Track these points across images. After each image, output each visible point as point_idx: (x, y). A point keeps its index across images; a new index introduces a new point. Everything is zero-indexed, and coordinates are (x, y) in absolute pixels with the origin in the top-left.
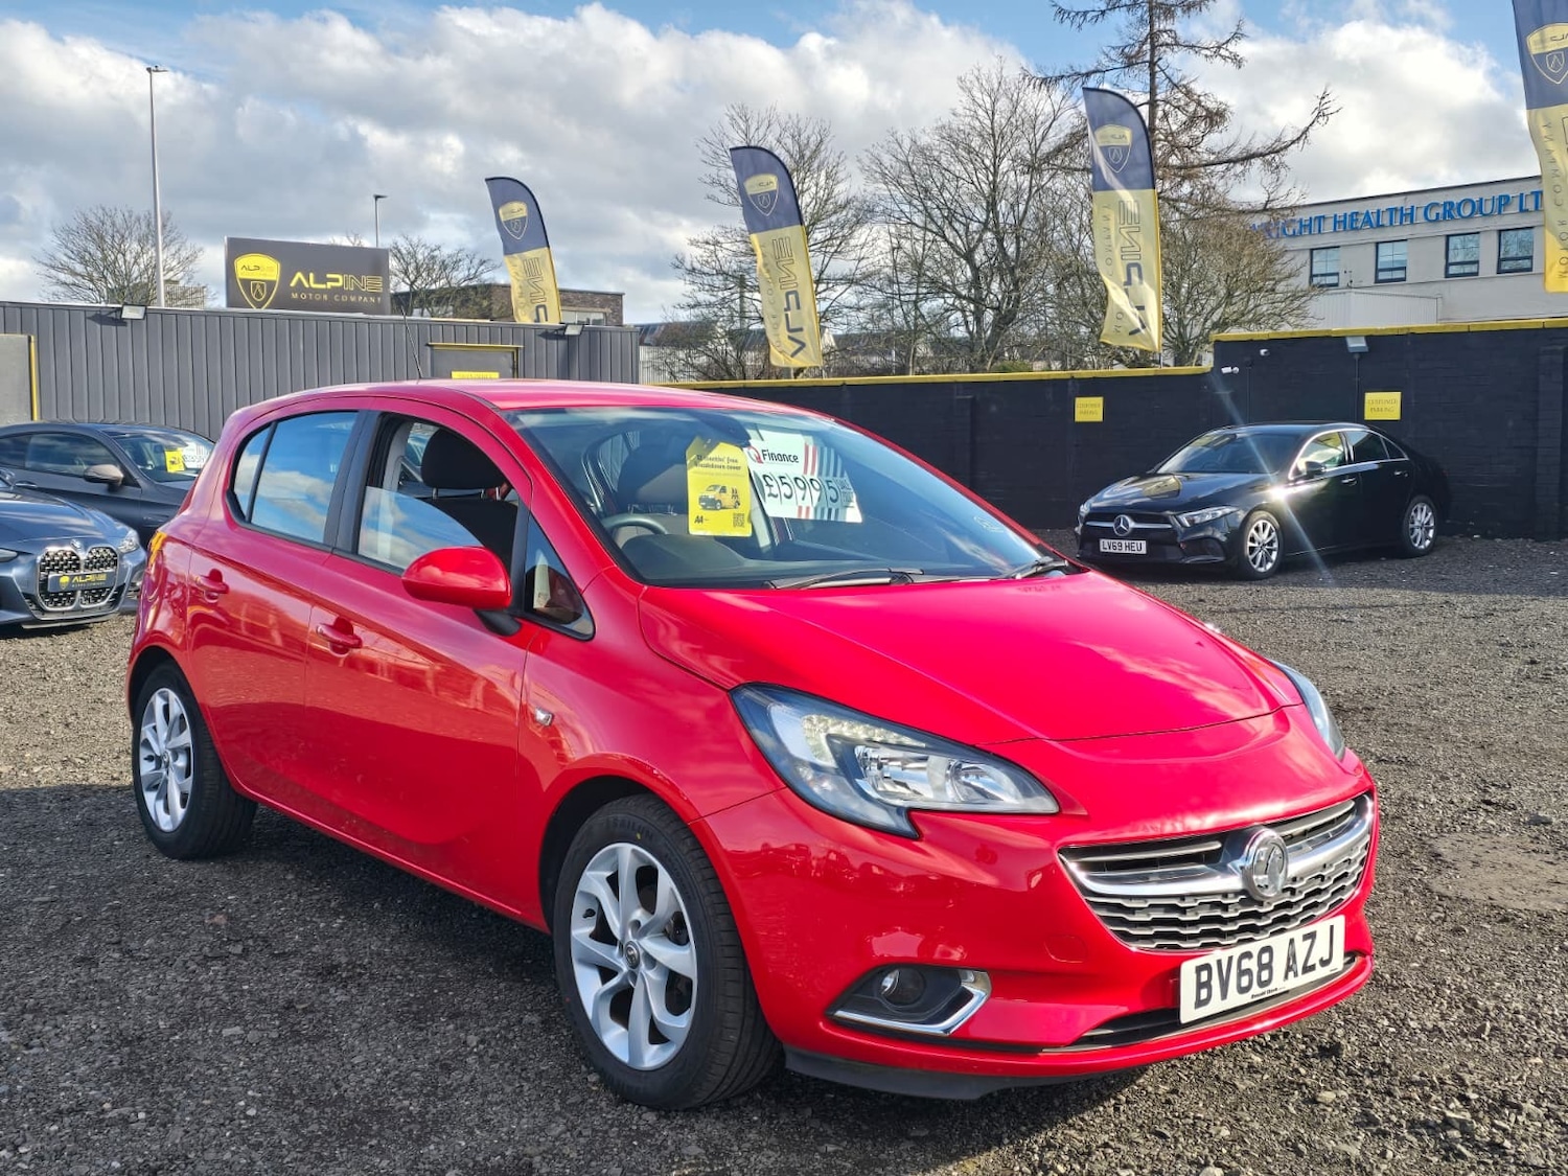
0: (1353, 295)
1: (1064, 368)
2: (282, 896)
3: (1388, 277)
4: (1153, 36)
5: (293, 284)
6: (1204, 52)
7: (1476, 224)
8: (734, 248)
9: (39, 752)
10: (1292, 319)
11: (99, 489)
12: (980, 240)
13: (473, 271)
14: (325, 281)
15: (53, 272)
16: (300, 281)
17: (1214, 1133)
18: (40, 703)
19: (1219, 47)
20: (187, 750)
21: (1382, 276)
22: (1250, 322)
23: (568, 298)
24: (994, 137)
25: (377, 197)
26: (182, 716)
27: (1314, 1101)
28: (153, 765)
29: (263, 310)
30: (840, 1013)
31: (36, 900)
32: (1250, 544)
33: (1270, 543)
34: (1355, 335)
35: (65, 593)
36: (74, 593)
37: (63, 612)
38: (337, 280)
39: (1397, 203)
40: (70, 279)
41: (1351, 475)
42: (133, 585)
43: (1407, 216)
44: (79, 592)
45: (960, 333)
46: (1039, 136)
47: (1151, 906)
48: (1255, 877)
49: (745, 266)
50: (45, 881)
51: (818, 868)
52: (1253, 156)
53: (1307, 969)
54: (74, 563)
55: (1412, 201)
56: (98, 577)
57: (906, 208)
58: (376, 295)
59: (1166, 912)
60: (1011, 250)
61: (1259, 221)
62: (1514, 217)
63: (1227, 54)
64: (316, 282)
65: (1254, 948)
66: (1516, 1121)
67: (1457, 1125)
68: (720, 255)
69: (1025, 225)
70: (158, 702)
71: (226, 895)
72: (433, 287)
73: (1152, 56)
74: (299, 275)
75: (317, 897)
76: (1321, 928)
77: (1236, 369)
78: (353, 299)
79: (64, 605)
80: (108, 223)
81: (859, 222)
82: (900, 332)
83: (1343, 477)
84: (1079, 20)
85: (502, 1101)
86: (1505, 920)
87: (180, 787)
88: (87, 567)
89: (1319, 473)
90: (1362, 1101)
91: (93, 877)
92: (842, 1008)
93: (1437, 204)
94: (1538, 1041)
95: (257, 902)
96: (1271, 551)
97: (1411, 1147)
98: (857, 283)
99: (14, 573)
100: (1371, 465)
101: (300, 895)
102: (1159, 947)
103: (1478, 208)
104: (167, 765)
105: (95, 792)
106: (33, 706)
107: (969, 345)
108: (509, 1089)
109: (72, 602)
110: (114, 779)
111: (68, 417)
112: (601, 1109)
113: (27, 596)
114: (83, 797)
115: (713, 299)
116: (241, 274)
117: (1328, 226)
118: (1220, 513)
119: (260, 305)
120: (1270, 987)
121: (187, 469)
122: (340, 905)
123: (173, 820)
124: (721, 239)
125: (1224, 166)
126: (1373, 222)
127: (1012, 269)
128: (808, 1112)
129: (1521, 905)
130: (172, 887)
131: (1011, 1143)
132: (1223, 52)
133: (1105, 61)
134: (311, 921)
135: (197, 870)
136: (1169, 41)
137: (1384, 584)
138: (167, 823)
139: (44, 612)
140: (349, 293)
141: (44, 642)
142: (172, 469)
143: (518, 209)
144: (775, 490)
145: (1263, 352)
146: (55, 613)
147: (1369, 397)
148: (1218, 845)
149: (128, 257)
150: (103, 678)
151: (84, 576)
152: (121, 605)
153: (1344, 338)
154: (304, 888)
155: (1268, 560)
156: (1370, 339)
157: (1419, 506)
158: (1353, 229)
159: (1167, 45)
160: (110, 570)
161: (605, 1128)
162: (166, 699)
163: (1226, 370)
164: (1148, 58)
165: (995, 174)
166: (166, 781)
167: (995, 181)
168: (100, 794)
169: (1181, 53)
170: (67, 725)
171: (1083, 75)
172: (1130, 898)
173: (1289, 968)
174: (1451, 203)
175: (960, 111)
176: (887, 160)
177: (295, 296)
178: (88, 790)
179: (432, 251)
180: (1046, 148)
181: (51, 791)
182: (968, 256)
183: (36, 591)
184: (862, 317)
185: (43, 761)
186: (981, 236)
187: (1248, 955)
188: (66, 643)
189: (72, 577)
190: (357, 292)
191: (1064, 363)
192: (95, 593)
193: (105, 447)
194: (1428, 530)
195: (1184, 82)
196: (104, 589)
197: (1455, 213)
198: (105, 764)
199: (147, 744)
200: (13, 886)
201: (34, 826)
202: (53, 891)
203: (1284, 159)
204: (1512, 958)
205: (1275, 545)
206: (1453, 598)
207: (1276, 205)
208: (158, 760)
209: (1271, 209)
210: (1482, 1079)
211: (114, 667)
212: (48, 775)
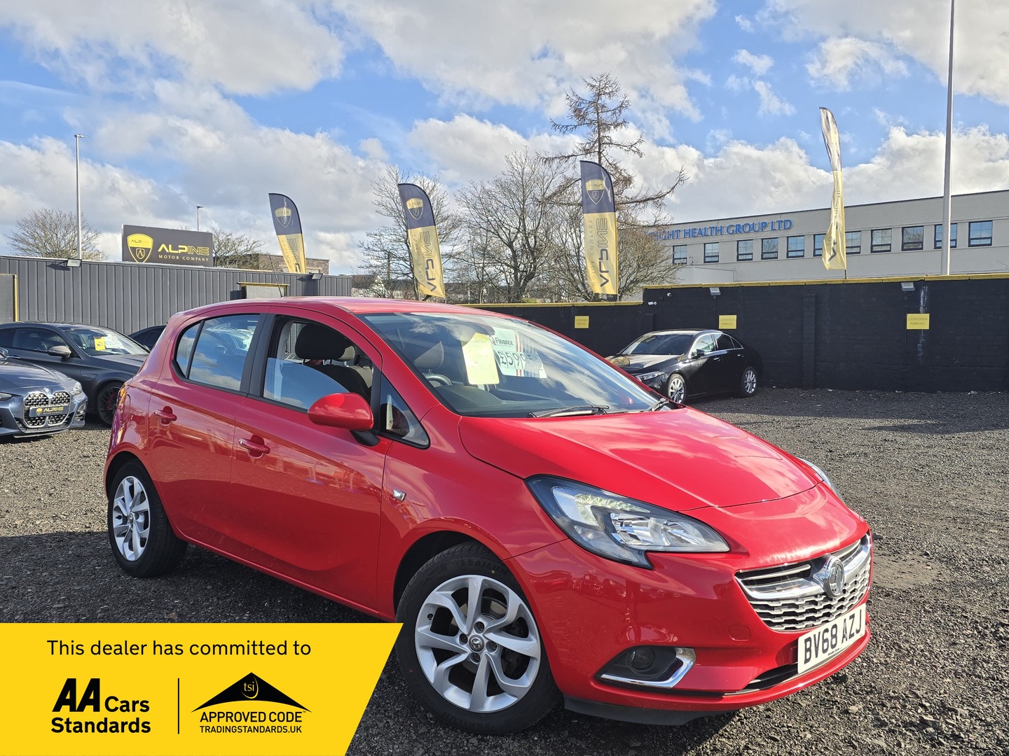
0: (694, 268)
1: (552, 302)
2: (208, 600)
3: (711, 260)
4: (599, 139)
5: (160, 250)
6: (624, 148)
7: (751, 236)
8: (390, 238)
9: (37, 512)
10: (668, 280)
11: (57, 360)
12: (516, 237)
13: (249, 247)
14: (178, 249)
15: (17, 243)
16: (163, 248)
17: (803, 736)
18: (31, 481)
19: (632, 146)
20: (145, 513)
21: (707, 259)
22: (648, 281)
23: (309, 262)
24: (523, 186)
25: (198, 207)
26: (142, 492)
27: (847, 712)
28: (121, 521)
29: (143, 263)
30: (604, 676)
31: (55, 606)
32: (671, 390)
33: (680, 390)
34: (714, 286)
35: (39, 417)
36: (44, 418)
37: (38, 428)
38: (184, 249)
39: (714, 225)
40: (25, 247)
41: (717, 356)
42: (78, 413)
43: (719, 231)
44: (48, 417)
45: (503, 284)
46: (545, 187)
47: (783, 605)
48: (831, 585)
49: (395, 247)
50: (58, 593)
51: (578, 584)
52: (648, 199)
53: (851, 636)
54: (45, 401)
55: (721, 224)
56: (58, 408)
57: (478, 220)
58: (205, 257)
59: (789, 608)
60: (532, 244)
61: (651, 231)
62: (769, 232)
63: (635, 150)
64: (172, 250)
65: (828, 626)
66: (957, 719)
67: (931, 724)
68: (383, 241)
69: (539, 230)
70: (126, 484)
71: (173, 600)
72: (227, 255)
73: (600, 149)
74: (163, 246)
75: (229, 600)
76: (856, 611)
77: (655, 303)
78: (193, 259)
79: (38, 424)
80: (48, 217)
81: (454, 227)
82: (474, 283)
83: (714, 357)
84: (564, 129)
85: (379, 733)
86: (888, 595)
87: (140, 534)
88: (52, 403)
89: (703, 355)
90: (872, 711)
91: (87, 590)
92: (606, 673)
93: (732, 226)
94: (942, 668)
95: (193, 604)
96: (681, 394)
97: (911, 739)
98: (454, 257)
99: (10, 406)
100: (724, 352)
101: (218, 599)
102: (786, 629)
103: (752, 228)
104: (132, 521)
105: (77, 536)
106: (28, 484)
107: (508, 289)
108: (381, 725)
109: (44, 422)
110: (86, 527)
111: (35, 319)
112: (441, 736)
113: (17, 419)
114: (71, 539)
115: (379, 264)
116: (131, 244)
117: (682, 235)
118: (656, 375)
119: (142, 261)
120: (836, 648)
121: (106, 348)
122: (244, 604)
123: (136, 554)
124: (383, 233)
125: (635, 204)
126: (702, 233)
127: (534, 252)
128: (566, 733)
129: (892, 586)
130: (138, 595)
131: (692, 749)
132: (633, 148)
133: (577, 150)
134: (229, 616)
135: (153, 585)
136: (608, 141)
137: (739, 411)
138: (131, 556)
139: (27, 428)
140: (190, 256)
141: (26, 445)
142: (98, 349)
143: (285, 212)
144: (505, 361)
145: (668, 294)
146: (32, 428)
147: (721, 317)
148: (809, 567)
149: (59, 236)
150: (66, 466)
151: (50, 408)
152: (71, 424)
153: (709, 288)
154: (220, 594)
155: (680, 399)
156: (722, 289)
157: (749, 372)
158: (693, 236)
159: (607, 143)
160: (66, 404)
161: (449, 749)
162: (132, 482)
163: (650, 303)
164: (597, 150)
165: (523, 205)
166: (131, 531)
167: (523, 208)
168: (80, 537)
169: (614, 148)
170: (50, 495)
171: (566, 157)
172: (771, 600)
173: (844, 636)
174: (739, 225)
175: (506, 173)
176: (469, 196)
177: (161, 257)
178: (72, 535)
179: (227, 236)
180: (548, 193)
181: (50, 535)
182: (510, 245)
183: (22, 417)
184: (455, 274)
185: (40, 517)
186: (516, 236)
187: (826, 630)
188: (41, 445)
189: (44, 409)
190: (195, 255)
191: (552, 299)
192: (57, 417)
193: (59, 335)
194: (753, 383)
195: (614, 163)
196: (62, 415)
197: (741, 230)
198: (79, 518)
199: (118, 509)
200: (38, 597)
201: (44, 558)
202: (64, 600)
203: (663, 201)
204: (903, 618)
205: (683, 391)
206: (777, 419)
207: (660, 223)
208: (125, 519)
209: (659, 226)
210: (926, 693)
211: (72, 460)
212: (45, 526)
